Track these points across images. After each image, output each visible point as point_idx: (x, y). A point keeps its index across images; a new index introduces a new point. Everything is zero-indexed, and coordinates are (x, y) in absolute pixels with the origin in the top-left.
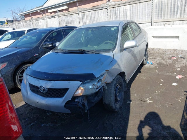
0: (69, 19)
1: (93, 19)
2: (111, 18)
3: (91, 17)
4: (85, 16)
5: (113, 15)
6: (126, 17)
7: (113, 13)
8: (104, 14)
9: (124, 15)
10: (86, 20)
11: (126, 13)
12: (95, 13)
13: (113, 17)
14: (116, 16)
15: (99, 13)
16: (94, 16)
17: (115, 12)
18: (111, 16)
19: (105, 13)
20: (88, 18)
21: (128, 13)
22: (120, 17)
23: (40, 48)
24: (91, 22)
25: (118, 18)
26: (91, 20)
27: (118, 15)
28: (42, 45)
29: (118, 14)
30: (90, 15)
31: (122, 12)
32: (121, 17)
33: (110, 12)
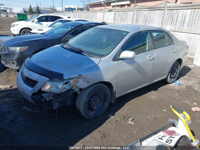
0: (124, 15)
1: (147, 20)
2: (167, 22)
3: (145, 17)
4: (140, 15)
5: (169, 19)
6: (183, 24)
7: (170, 16)
8: (159, 15)
9: (181, 21)
10: (140, 20)
11: (185, 19)
12: (151, 13)
13: (169, 20)
14: (172, 20)
15: (155, 14)
16: (149, 16)
17: (173, 15)
18: (167, 20)
19: (161, 15)
20: (143, 18)
21: (187, 18)
22: (176, 22)
23: (63, 40)
24: (145, 22)
25: (174, 22)
26: (145, 20)
27: (175, 20)
28: (66, 38)
29: (175, 18)
30: (145, 15)
31: (181, 17)
32: (178, 21)
33: (167, 15)
